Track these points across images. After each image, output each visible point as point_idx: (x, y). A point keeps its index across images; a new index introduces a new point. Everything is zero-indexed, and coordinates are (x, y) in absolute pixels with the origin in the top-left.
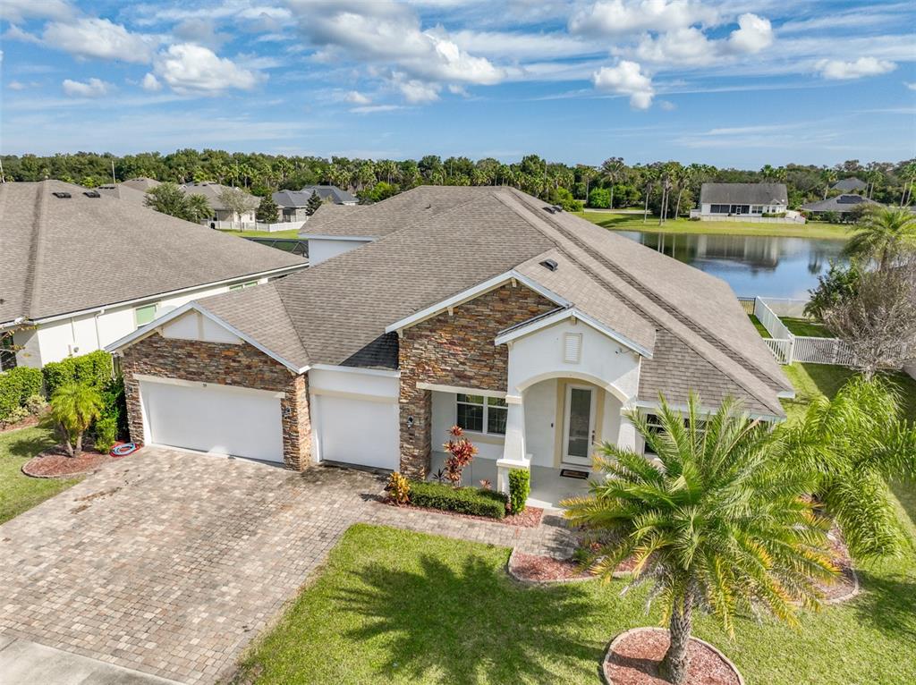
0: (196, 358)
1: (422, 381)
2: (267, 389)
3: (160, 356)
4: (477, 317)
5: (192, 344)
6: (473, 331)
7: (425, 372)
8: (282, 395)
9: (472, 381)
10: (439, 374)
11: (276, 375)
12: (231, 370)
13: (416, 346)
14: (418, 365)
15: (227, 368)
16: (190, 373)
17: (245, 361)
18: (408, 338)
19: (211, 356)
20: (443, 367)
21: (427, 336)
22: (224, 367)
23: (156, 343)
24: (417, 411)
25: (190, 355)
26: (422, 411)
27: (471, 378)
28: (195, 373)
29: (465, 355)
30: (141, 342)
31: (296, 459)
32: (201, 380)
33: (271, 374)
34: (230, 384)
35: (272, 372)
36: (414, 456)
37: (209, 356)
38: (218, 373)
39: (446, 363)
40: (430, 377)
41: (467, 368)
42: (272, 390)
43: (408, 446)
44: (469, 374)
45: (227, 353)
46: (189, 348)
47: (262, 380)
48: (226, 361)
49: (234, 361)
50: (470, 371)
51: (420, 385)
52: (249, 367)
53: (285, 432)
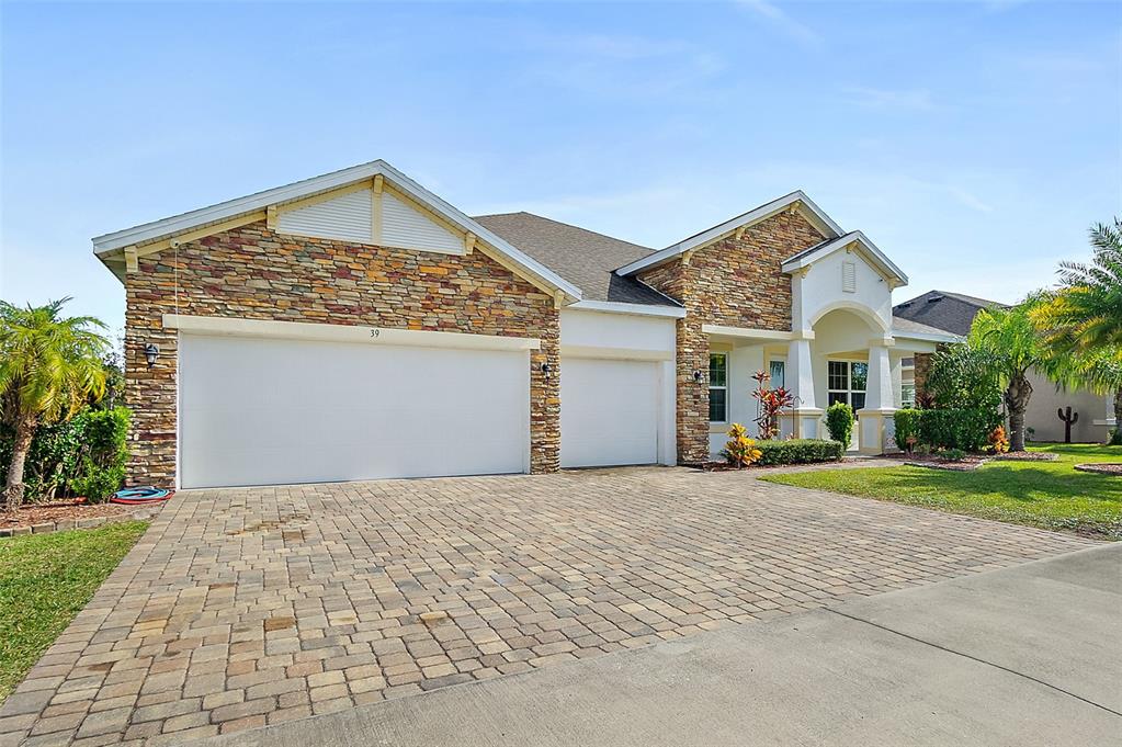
0: (357, 279)
1: (709, 322)
2: (508, 334)
3: (260, 273)
4: (763, 245)
5: (351, 250)
6: (759, 260)
7: (712, 310)
8: (535, 343)
9: (758, 321)
10: (726, 312)
11: (526, 309)
12: (438, 301)
13: (703, 276)
14: (704, 301)
15: (428, 298)
16: (340, 310)
17: (467, 284)
19: (395, 275)
20: (731, 303)
21: (714, 265)
22: (424, 296)
23: (251, 243)
24: (702, 363)
25: (344, 272)
27: (758, 316)
28: (351, 310)
29: (752, 289)
30: (205, 241)
31: (552, 452)
32: (368, 322)
33: (516, 308)
34: (434, 329)
35: (518, 304)
37: (390, 275)
38: (409, 308)
39: (733, 298)
40: (716, 316)
41: (753, 304)
42: (518, 335)
43: (694, 414)
44: (756, 311)
45: (432, 270)
46: (342, 258)
47: (500, 319)
48: (429, 284)
49: (446, 284)
50: (757, 307)
51: (706, 329)
52: (475, 296)
53: (535, 406)
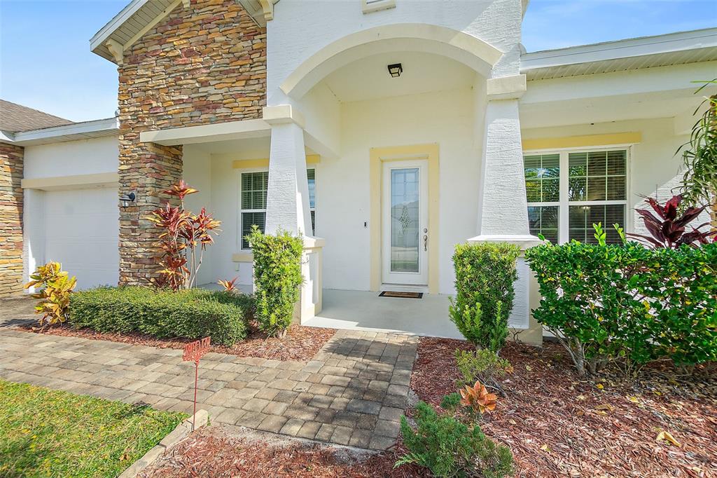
1: (148, 128)
6: (218, 25)
7: (152, 112)
9: (218, 111)
10: (171, 110)
13: (140, 72)
14: (143, 103)
18: (131, 63)
20: (177, 97)
21: (154, 52)
24: (141, 181)
26: (149, 180)
27: (217, 106)
29: (209, 67)
36: (137, 261)
39: (180, 89)
40: (158, 118)
41: (211, 90)
43: (130, 244)
44: (214, 99)
50: (215, 93)
51: (146, 137)
